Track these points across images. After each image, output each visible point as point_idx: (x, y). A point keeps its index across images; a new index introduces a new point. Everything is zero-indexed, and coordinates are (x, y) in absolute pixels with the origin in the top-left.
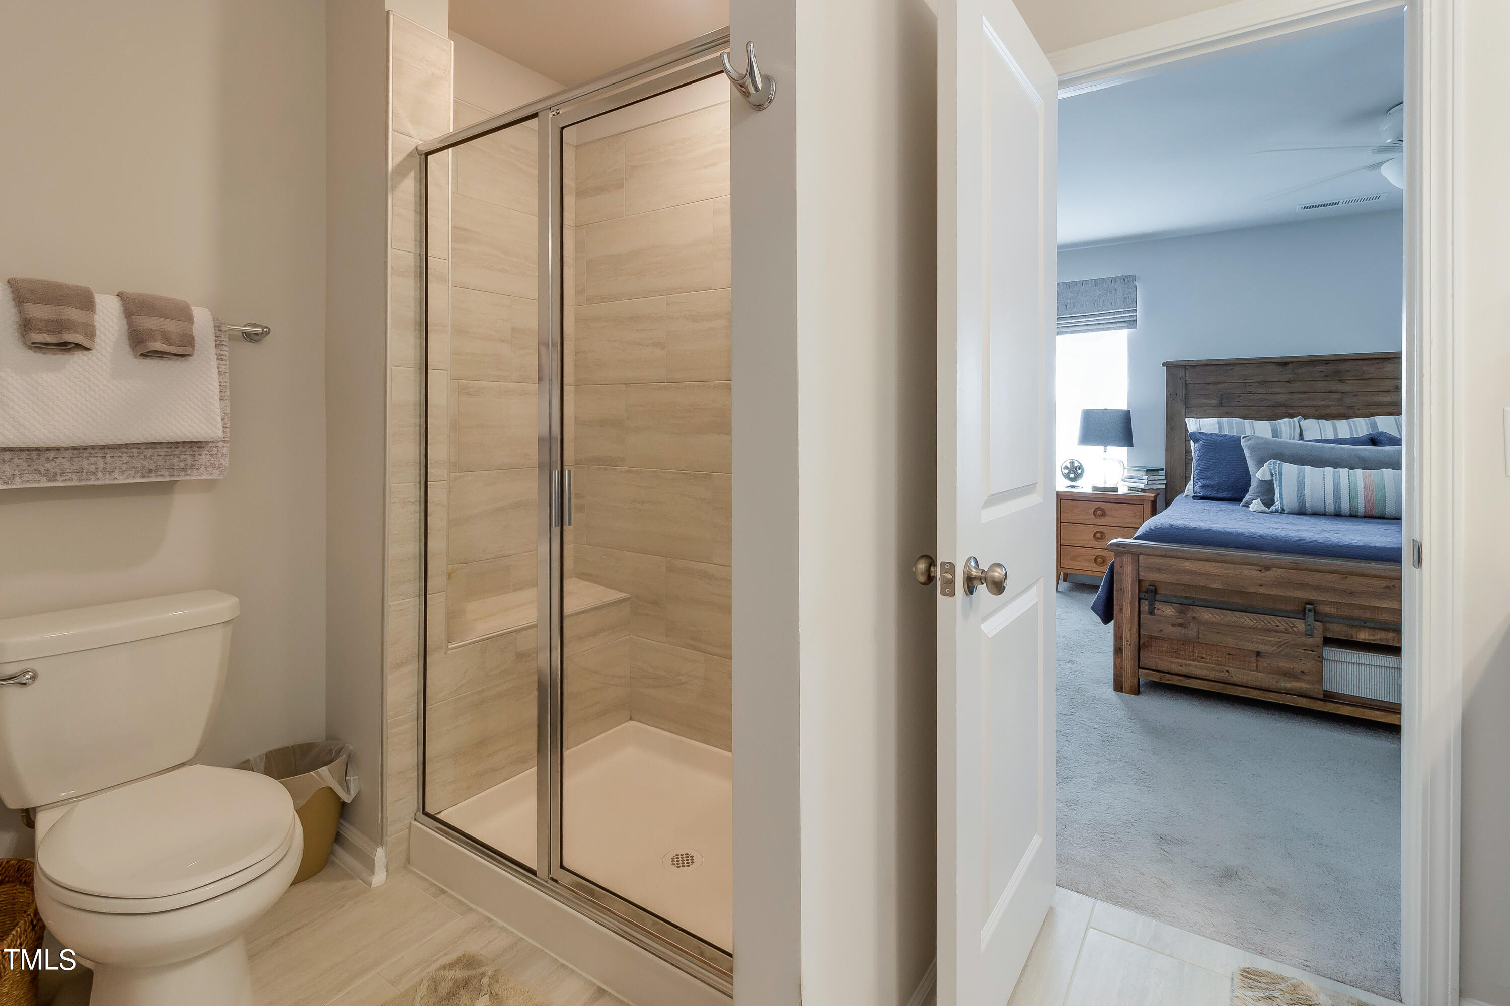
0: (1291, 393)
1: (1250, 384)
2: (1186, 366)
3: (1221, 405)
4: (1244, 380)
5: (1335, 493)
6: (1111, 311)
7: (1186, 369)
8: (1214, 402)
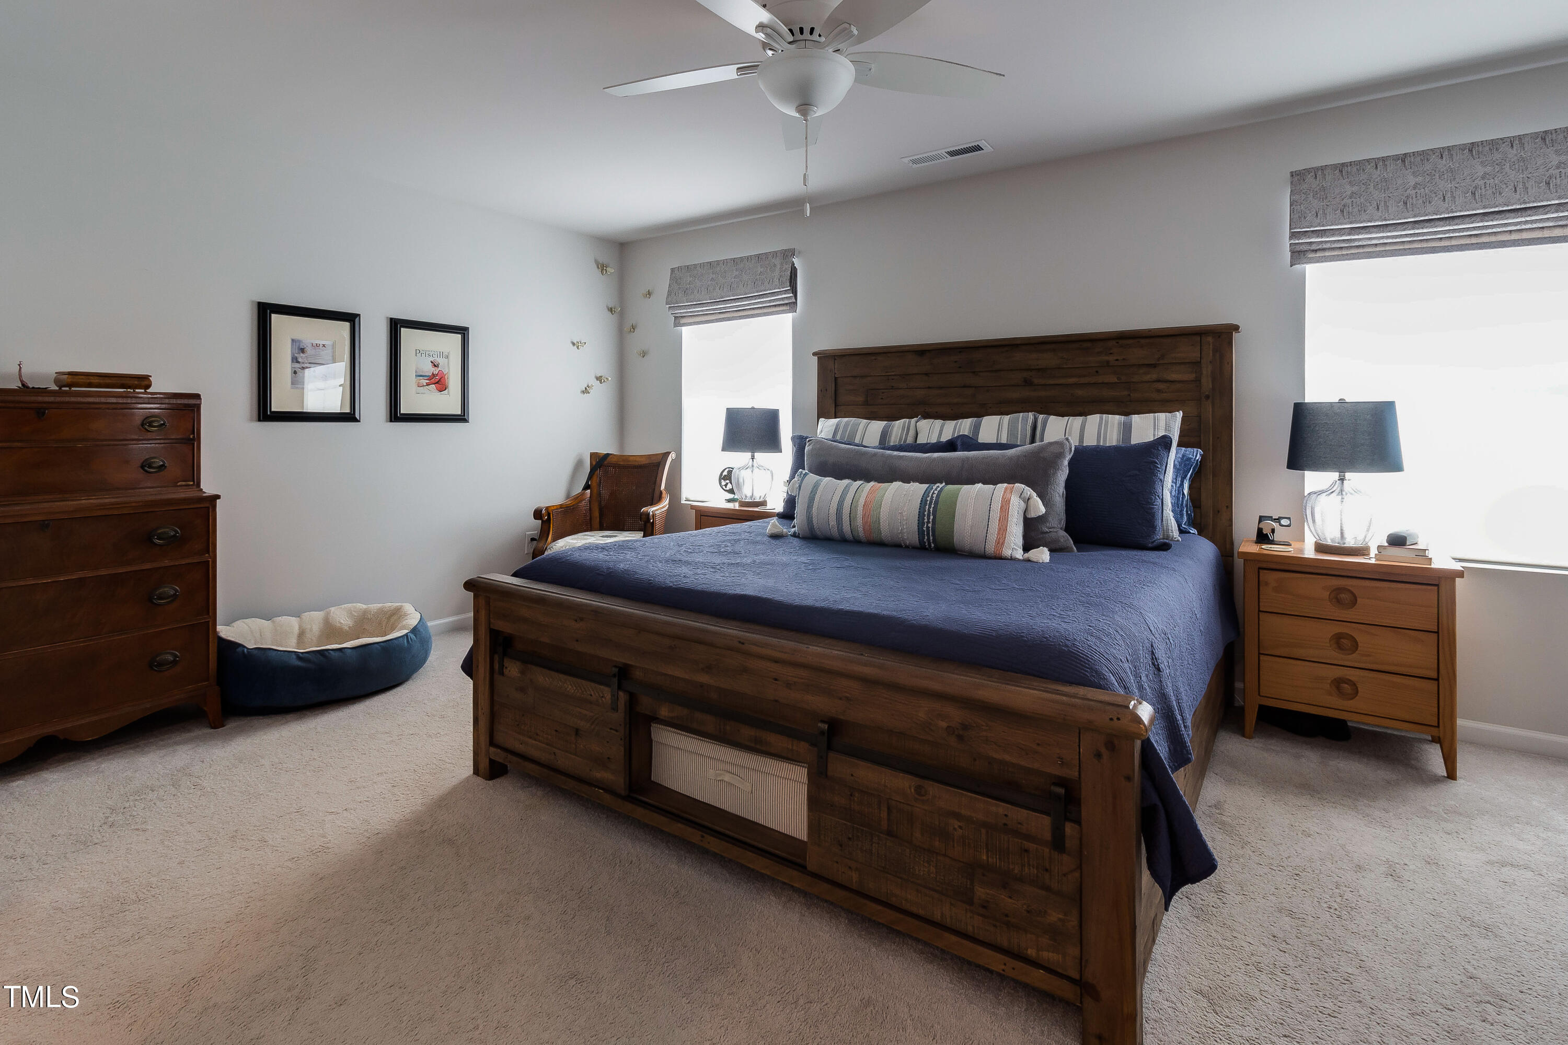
0: (929, 388)
1: (893, 377)
2: (835, 356)
3: (866, 403)
4: (886, 372)
5: (838, 512)
6: (768, 292)
7: (835, 359)
8: (861, 399)
